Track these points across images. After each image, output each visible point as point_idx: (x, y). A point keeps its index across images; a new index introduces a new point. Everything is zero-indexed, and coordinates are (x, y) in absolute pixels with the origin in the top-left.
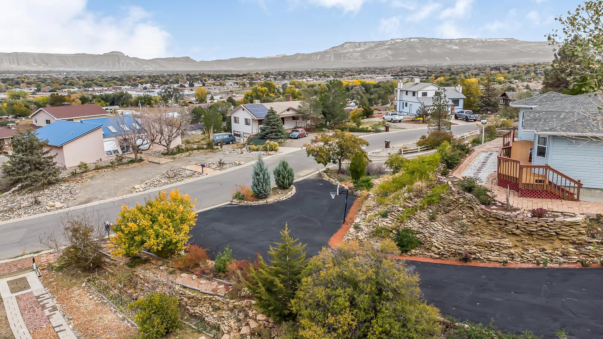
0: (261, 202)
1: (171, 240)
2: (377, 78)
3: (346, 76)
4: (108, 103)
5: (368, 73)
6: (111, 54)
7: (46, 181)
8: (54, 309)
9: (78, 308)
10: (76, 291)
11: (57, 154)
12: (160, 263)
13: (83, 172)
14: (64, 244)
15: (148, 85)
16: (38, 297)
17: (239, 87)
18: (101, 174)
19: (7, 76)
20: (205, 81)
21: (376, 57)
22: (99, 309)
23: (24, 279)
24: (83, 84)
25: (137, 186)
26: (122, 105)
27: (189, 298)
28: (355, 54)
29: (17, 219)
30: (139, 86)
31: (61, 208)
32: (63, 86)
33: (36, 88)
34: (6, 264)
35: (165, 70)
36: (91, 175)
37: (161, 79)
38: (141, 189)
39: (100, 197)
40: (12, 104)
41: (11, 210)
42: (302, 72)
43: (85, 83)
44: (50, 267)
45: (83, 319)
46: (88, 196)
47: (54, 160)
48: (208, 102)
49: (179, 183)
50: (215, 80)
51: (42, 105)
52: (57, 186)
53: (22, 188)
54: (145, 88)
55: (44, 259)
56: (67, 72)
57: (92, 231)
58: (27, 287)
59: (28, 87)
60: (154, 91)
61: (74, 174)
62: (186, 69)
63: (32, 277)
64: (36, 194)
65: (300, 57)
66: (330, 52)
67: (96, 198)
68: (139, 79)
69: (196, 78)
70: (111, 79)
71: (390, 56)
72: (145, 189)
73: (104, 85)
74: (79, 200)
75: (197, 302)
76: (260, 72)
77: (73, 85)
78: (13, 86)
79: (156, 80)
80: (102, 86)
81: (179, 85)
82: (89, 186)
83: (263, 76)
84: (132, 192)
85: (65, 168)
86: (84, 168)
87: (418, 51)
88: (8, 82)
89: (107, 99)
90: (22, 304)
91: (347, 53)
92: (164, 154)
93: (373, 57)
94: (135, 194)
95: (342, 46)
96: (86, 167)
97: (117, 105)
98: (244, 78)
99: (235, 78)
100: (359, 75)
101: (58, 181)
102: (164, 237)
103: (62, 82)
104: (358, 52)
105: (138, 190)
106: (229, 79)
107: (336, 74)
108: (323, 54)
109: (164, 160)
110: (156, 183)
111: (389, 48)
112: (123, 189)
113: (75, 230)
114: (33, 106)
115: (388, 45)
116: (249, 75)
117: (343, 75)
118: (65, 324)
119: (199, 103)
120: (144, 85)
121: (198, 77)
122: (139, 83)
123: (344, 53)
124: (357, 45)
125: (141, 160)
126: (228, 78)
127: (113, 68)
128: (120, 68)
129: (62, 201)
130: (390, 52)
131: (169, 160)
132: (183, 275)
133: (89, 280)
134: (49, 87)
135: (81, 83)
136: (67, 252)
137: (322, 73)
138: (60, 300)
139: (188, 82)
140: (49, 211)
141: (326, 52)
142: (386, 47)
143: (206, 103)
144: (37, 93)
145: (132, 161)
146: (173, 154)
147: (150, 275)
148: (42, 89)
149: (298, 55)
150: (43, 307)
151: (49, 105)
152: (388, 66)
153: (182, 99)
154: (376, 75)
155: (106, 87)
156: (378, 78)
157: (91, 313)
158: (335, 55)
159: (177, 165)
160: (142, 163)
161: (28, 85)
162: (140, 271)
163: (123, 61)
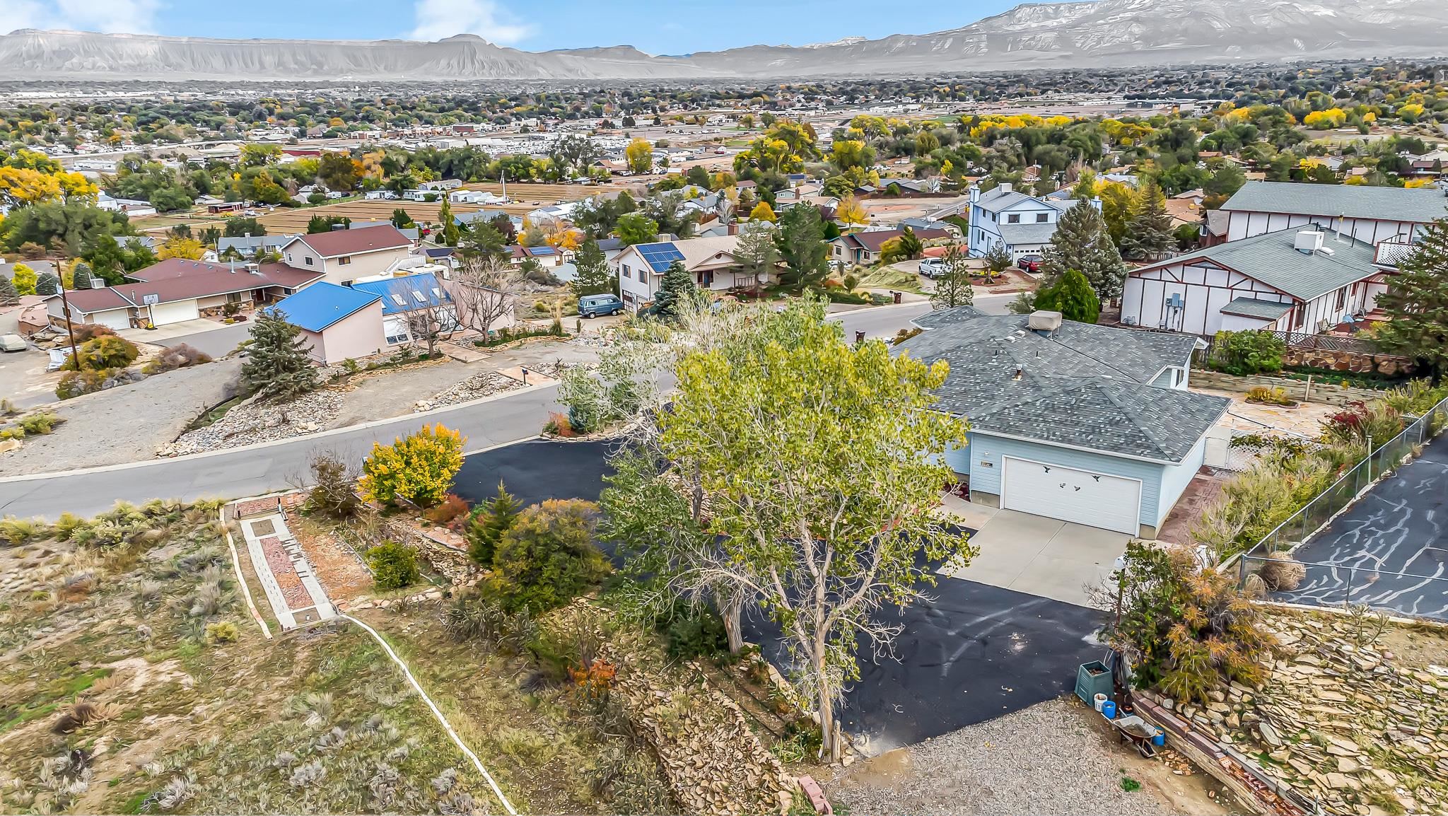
0: (580, 439)
1: (426, 487)
2: (1085, 104)
3: (1009, 96)
4: (439, 173)
5: (1068, 90)
6: (456, 40)
7: (297, 389)
8: (299, 555)
9: (324, 557)
10: (323, 539)
11: (313, 347)
12: (418, 513)
13: (350, 374)
14: (312, 483)
15: (532, 122)
16: (283, 543)
17: (738, 128)
18: (377, 378)
19: (238, 94)
20: (663, 109)
21: (1099, 43)
22: (344, 559)
23: (269, 521)
24: (393, 117)
25: (421, 403)
26: (468, 178)
27: (435, 553)
28: (1044, 35)
29: (260, 445)
30: (512, 124)
31: (315, 431)
32: (351, 123)
33: (297, 129)
34: (249, 502)
35: (576, 78)
36: (361, 379)
37: (564, 104)
38: (427, 407)
39: (368, 417)
40: (251, 177)
41: (253, 430)
42: (898, 86)
43: (397, 115)
44: (297, 511)
45: (327, 568)
46: (352, 415)
47: (309, 356)
48: (654, 171)
49: (485, 399)
50: (685, 107)
51: (308, 177)
52: (312, 395)
53: (267, 396)
54: (525, 130)
55: (290, 500)
56: (362, 86)
57: (343, 470)
58: (272, 530)
59: (281, 125)
60: (542, 139)
61: (336, 378)
62: (626, 76)
63: (277, 520)
64: (284, 407)
65: (900, 45)
66: (977, 30)
67: (363, 419)
68: (513, 103)
69: (643, 103)
70: (452, 104)
71: (1136, 40)
72: (433, 407)
73: (436, 121)
74: (341, 420)
75: (441, 557)
76: (797, 85)
77: (371, 121)
78: (251, 122)
79: (552, 106)
80: (432, 123)
81: (600, 121)
82: (355, 398)
83: (801, 96)
84: (413, 411)
85: (324, 365)
86: (351, 368)
87: (1217, 25)
88: (243, 113)
89: (438, 162)
90: (267, 548)
91: (1022, 33)
92: (478, 344)
93: (1090, 43)
94: (417, 415)
95: (1011, 13)
96: (354, 366)
97: (458, 177)
98: (753, 104)
99: (732, 103)
100: (1042, 93)
101: (313, 386)
102: (417, 483)
103: (348, 114)
104: (1052, 30)
105: (422, 409)
106: (719, 106)
107: (983, 92)
108: (961, 37)
109: (475, 355)
110: (451, 398)
111: (1136, 20)
112: (402, 406)
113: (323, 469)
114: (290, 181)
115: (1132, 10)
116: (769, 95)
117: (1000, 94)
118: (308, 570)
119: (634, 175)
120: (523, 122)
121: (647, 99)
122: (512, 114)
123: (1014, 33)
124: (1050, 10)
125: (439, 355)
126: (717, 102)
127: (460, 74)
128: (475, 75)
129: (317, 420)
130: (1136, 29)
131: (484, 356)
132: (436, 529)
133: (337, 529)
134: (322, 125)
135: (388, 114)
136: (315, 494)
137: (947, 89)
138: (306, 548)
139: (623, 114)
140: (300, 435)
141: (968, 31)
142: (1128, 15)
143: (651, 173)
144: (299, 140)
145: (424, 358)
146: (493, 343)
147: (402, 526)
148: (310, 131)
149: (895, 38)
150: (288, 553)
151: (321, 177)
152: (1130, 67)
153: (599, 164)
154: (1087, 95)
155: (441, 125)
156: (1090, 103)
157: (334, 563)
158: (991, 38)
159: (493, 365)
160: (439, 360)
161: (282, 121)
162: (393, 522)
163: (482, 58)
